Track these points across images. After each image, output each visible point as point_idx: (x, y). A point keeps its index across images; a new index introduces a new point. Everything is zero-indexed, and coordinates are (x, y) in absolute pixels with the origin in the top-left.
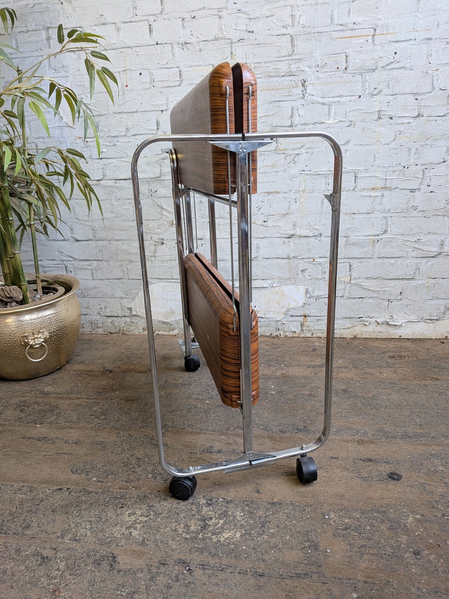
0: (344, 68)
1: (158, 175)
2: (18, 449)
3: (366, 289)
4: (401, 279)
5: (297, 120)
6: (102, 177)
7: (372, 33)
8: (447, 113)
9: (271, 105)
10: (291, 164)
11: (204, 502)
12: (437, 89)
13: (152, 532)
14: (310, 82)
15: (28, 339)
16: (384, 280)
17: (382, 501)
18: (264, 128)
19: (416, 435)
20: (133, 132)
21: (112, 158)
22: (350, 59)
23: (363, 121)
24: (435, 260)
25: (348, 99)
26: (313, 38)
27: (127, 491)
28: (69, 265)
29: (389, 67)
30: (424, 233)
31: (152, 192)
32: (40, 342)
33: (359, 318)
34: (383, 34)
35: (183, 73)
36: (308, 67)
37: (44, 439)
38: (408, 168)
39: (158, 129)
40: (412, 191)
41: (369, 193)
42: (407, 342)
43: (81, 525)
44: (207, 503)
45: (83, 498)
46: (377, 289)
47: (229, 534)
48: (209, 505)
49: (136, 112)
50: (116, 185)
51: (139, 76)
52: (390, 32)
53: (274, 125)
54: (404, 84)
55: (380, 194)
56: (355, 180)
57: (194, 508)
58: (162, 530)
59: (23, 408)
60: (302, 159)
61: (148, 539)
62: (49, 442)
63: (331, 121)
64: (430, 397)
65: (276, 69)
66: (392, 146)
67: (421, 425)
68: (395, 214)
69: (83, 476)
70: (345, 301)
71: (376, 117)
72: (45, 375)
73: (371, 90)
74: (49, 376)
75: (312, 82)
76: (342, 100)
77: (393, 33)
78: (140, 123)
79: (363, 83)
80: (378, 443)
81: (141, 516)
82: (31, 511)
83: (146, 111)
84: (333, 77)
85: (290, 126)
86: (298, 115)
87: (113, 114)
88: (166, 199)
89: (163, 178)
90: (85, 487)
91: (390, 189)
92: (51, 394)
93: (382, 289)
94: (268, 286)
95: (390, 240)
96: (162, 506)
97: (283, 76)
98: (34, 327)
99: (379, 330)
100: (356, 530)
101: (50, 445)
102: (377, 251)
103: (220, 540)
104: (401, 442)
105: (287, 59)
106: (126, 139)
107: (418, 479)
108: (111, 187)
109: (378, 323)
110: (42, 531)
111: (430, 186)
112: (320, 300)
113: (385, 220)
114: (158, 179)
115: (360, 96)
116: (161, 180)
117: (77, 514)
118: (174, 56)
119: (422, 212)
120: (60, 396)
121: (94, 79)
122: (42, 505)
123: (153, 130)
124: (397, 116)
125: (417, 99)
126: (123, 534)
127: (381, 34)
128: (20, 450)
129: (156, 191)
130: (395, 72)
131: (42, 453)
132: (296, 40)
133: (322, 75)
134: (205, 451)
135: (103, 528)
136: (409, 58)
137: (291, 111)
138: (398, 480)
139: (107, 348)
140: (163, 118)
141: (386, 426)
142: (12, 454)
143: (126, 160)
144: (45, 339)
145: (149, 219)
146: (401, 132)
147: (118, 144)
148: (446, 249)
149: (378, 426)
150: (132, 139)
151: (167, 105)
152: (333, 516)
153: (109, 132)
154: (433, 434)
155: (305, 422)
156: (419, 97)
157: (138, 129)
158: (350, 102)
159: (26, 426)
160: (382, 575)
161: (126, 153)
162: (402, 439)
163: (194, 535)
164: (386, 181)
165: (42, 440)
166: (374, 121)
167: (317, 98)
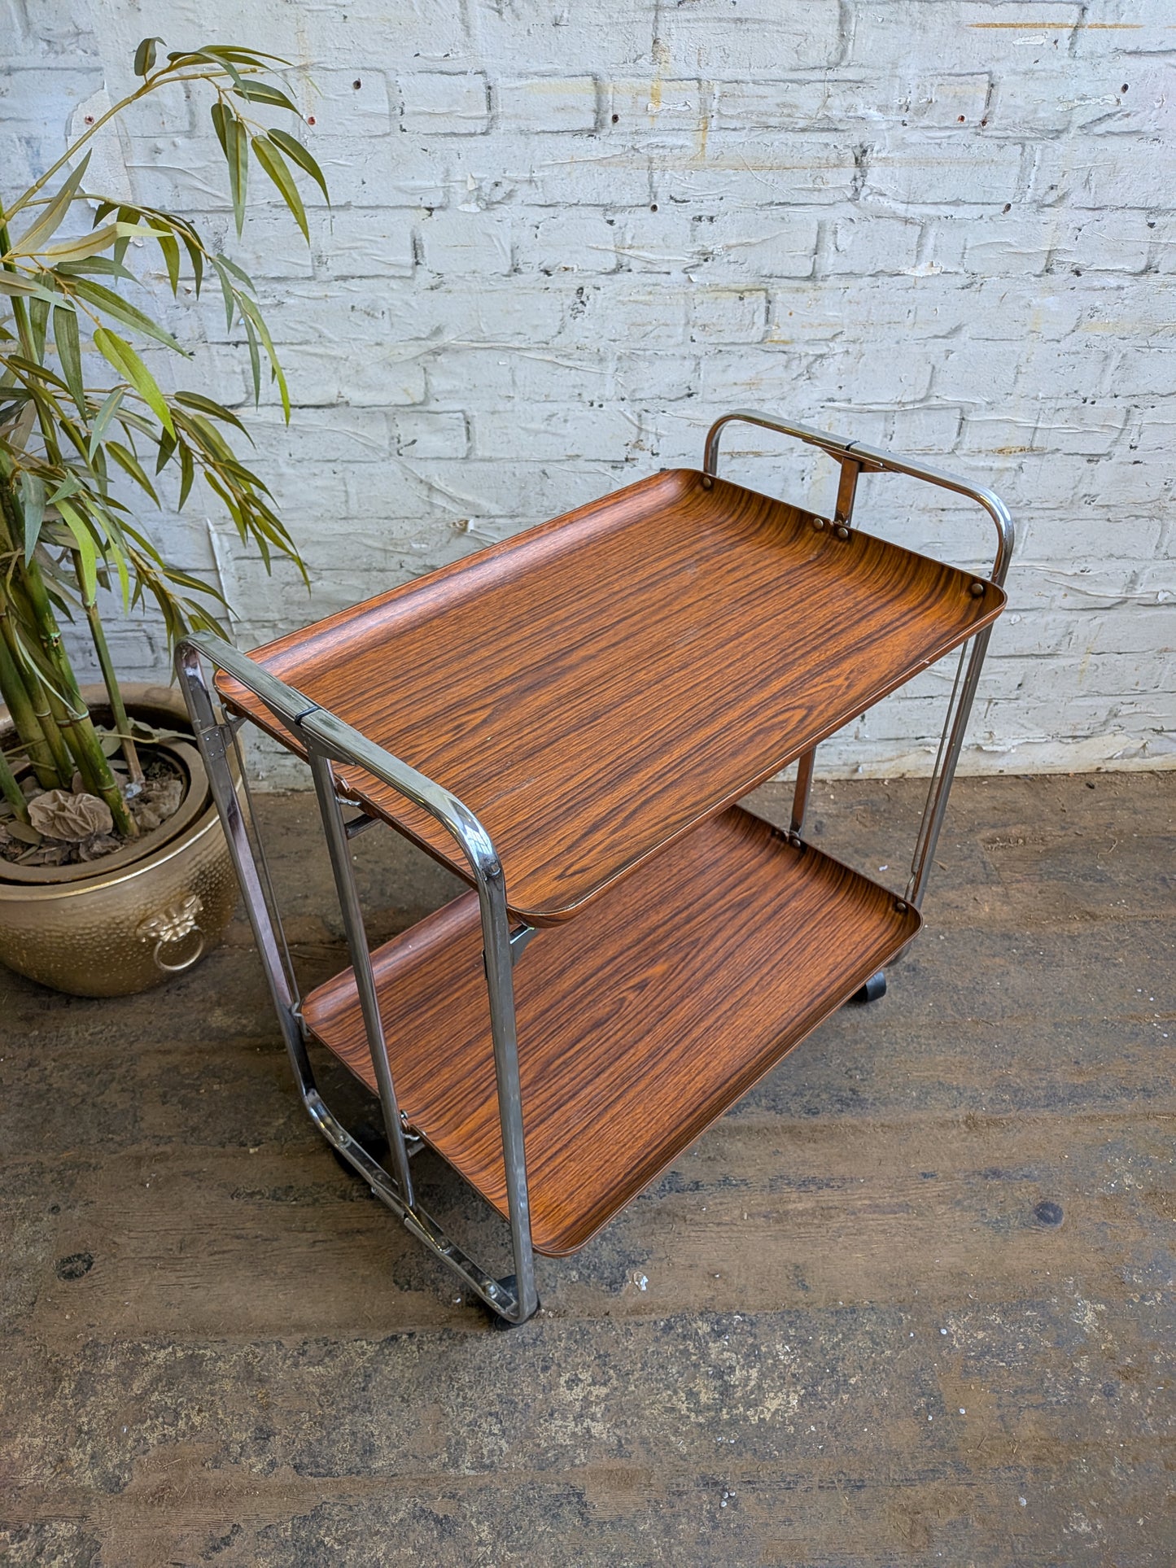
0: (978, 119)
1: (419, 398)
2: (238, 1232)
3: (943, 678)
4: (1027, 656)
5: (829, 261)
6: (245, 396)
7: (1072, 21)
9: (762, 214)
10: (801, 382)
11: (706, 1328)
14: (880, 155)
15: (158, 932)
17: (1034, 1277)
18: (736, 279)
19: (1075, 1095)
20: (337, 267)
22: (1001, 93)
23: (1006, 274)
24: (1113, 614)
25: (976, 211)
26: (903, 17)
29: (1100, 129)
30: (1100, 556)
31: (402, 444)
32: (188, 930)
33: (917, 739)
34: (1104, 26)
35: (500, 94)
36: (880, 109)
37: (287, 1194)
38: (1093, 403)
39: (417, 263)
40: (1092, 458)
41: (988, 463)
42: (1015, 785)
43: (480, 1427)
44: (713, 1330)
47: (777, 1402)
48: (719, 1335)
49: (347, 206)
50: (290, 421)
51: (351, 91)
52: (1123, 20)
53: (764, 272)
54: (1128, 179)
55: (1015, 465)
56: (960, 427)
57: (690, 1345)
58: (647, 1413)
60: (831, 369)
61: (626, 1439)
62: (304, 1201)
63: (922, 270)
64: (1086, 976)
65: (785, 105)
66: (1064, 346)
67: (1077, 1063)
68: (1041, 513)
69: (429, 1294)
70: (891, 704)
71: (1039, 268)
73: (1041, 192)
75: (883, 155)
76: (960, 212)
77: (1132, 26)
78: (359, 244)
79: (1023, 169)
80: (1005, 1122)
81: (594, 1383)
82: (356, 1407)
83: (378, 207)
84: (944, 145)
85: (808, 278)
86: (833, 249)
88: (443, 464)
89: (433, 406)
91: (1039, 452)
92: (233, 1037)
96: (627, 1353)
97: (803, 130)
98: (164, 899)
101: (310, 1210)
104: (1046, 1114)
105: (823, 78)
106: (316, 290)
107: (1091, 1212)
108: (275, 425)
110: (405, 1456)
111: (1136, 447)
114: (419, 408)
115: (1008, 207)
116: (429, 412)
117: (460, 1400)
118: (468, 35)
119: (1105, 510)
121: (246, 166)
123: (401, 266)
124: (1095, 267)
125: (1151, 225)
127: (1096, 26)
128: (243, 1232)
129: (414, 442)
130: (1113, 144)
131: (300, 1236)
132: (854, 20)
133: (914, 137)
135: (528, 1428)
136: (1157, 105)
137: (814, 236)
138: (1056, 1220)
139: (309, 851)
140: (431, 232)
141: (1013, 1071)
142: (230, 1247)
143: (320, 350)
144: (195, 918)
145: (393, 516)
146: (1095, 310)
147: (289, 301)
148: (1139, 591)
149: (997, 1073)
150: (336, 290)
151: (447, 191)
152: (954, 1328)
153: (259, 263)
154: (1104, 1088)
155: (851, 1077)
156: (1159, 221)
157: (355, 260)
158: (980, 221)
159: (223, 1156)
160: (1059, 1449)
161: (315, 329)
162: (1048, 1105)
163: (713, 1413)
164: (1034, 433)
165: (284, 1198)
166: (1033, 279)
167: (892, 204)
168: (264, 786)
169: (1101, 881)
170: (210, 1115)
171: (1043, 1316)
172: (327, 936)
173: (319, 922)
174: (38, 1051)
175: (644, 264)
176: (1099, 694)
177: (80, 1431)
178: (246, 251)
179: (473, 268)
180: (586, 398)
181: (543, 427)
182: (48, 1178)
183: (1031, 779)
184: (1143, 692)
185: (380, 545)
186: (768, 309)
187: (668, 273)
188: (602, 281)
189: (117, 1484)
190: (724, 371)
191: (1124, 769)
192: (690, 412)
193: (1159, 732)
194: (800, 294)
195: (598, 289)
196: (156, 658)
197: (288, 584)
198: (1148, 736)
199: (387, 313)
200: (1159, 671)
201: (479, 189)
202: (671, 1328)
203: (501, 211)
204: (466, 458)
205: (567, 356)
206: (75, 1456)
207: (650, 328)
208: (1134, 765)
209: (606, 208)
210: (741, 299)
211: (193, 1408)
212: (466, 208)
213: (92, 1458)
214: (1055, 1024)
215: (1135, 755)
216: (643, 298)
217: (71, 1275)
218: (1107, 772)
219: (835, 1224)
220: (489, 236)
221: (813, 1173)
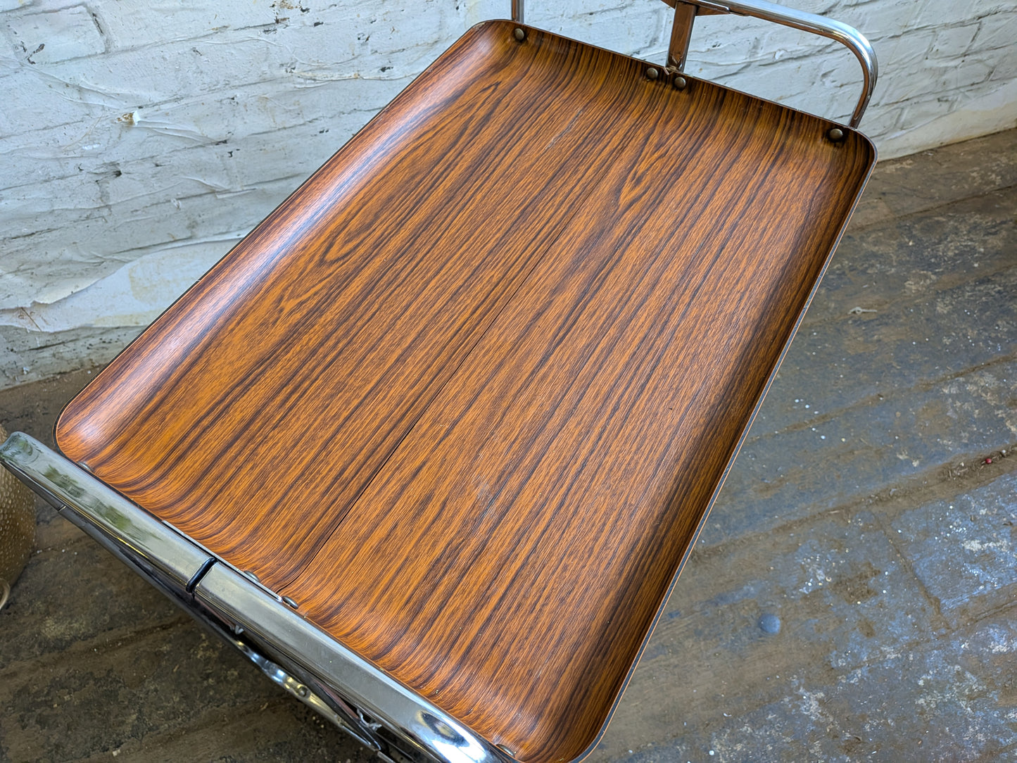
17: (767, 683)
19: (767, 509)
30: (728, 32)
67: (764, 480)
88: (83, 63)
89: (47, 4)
92: (69, 643)
104: (750, 533)
107: (799, 613)
113: (655, 17)
114: (32, 9)
116: (44, 12)
120: (96, 641)
129: (42, 47)
145: (51, 125)
148: (761, 54)
154: (787, 498)
162: (749, 525)
168: (34, 377)
170: (69, 728)
181: (178, 5)
185: (50, 156)
204: (106, 52)
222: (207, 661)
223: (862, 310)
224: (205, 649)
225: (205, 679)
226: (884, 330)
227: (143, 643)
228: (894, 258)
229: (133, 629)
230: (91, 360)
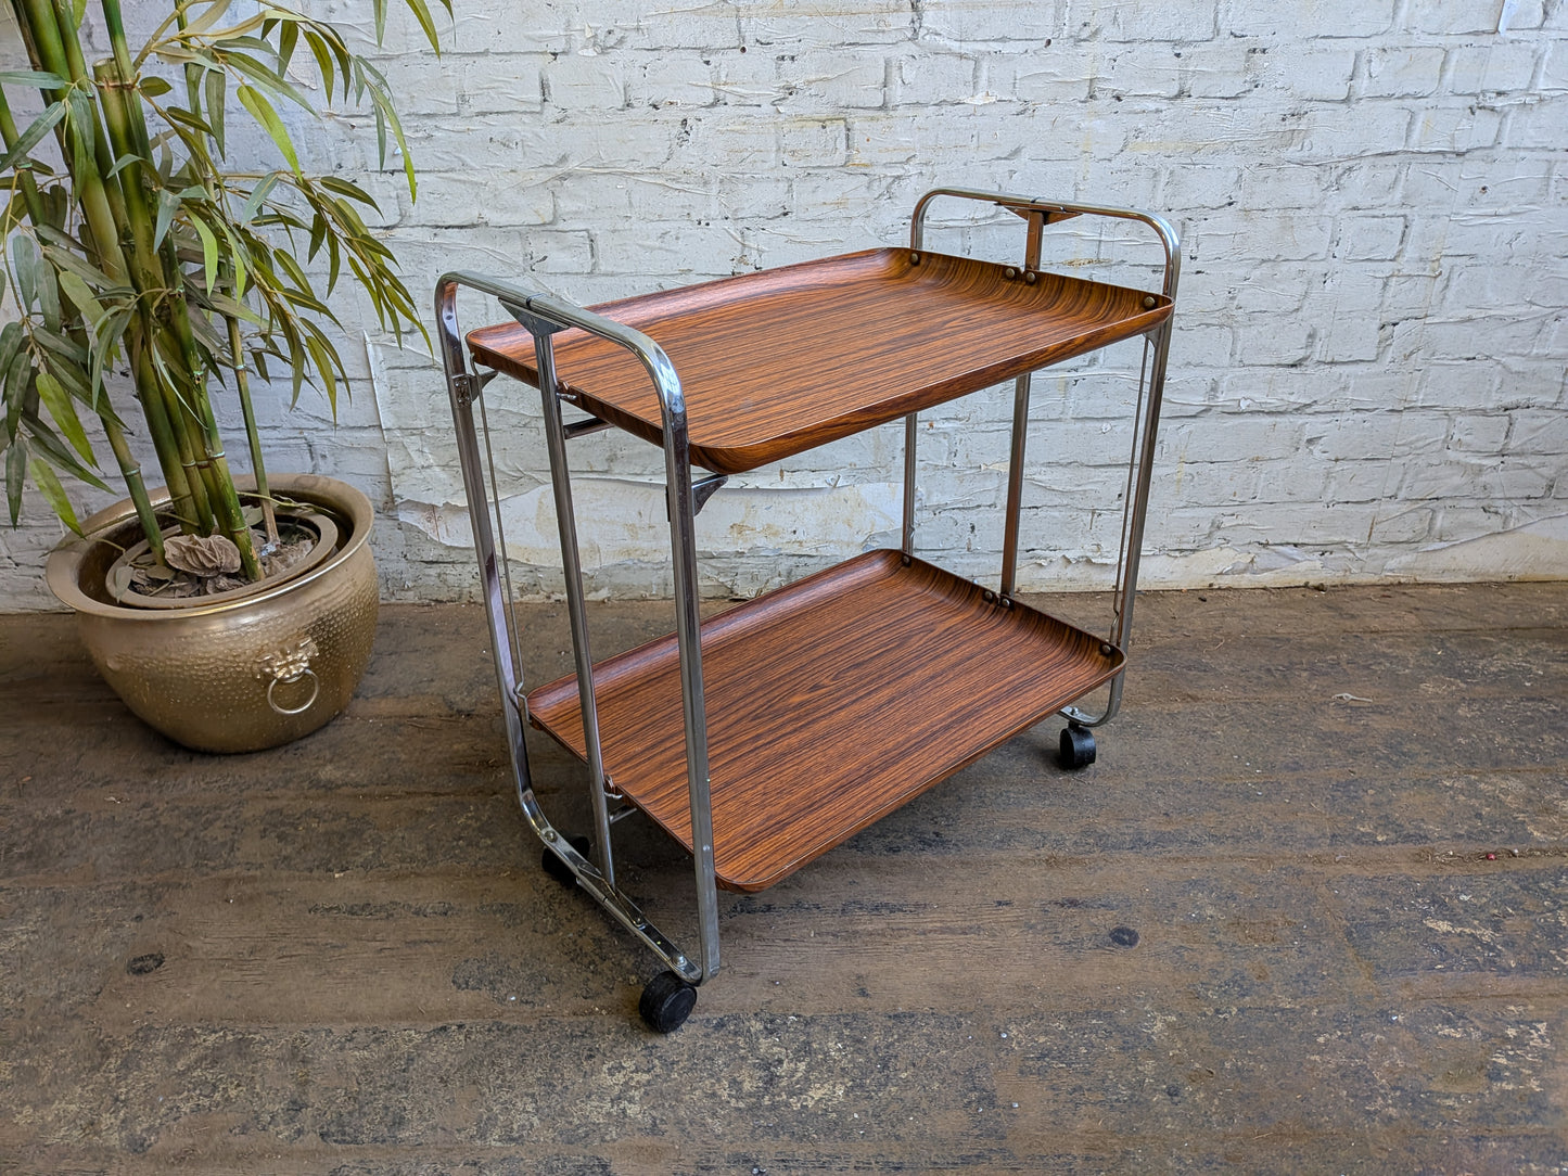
1: (548, 218)
2: (309, 940)
3: (1045, 487)
5: (897, 94)
6: (399, 218)
8: (1244, 92)
9: (835, 53)
10: (883, 201)
11: (759, 1026)
12: (1225, 34)
13: (667, 1105)
15: (272, 667)
16: (1085, 469)
17: (1102, 991)
18: (818, 109)
19: (1161, 840)
20: (477, 105)
21: (423, 171)
23: (1054, 101)
24: (1198, 422)
25: (1021, 46)
27: (592, 1018)
28: (317, 441)
30: (1178, 365)
31: (534, 260)
32: (301, 670)
33: (1028, 551)
37: (363, 909)
39: (545, 100)
40: (1157, 270)
43: (514, 1105)
44: (766, 1028)
45: (501, 1045)
46: (1068, 488)
47: (822, 1091)
48: (771, 1032)
49: (486, 53)
50: (436, 240)
53: (842, 104)
54: (1151, 16)
57: (741, 1041)
58: (687, 1097)
59: (282, 829)
60: (907, 188)
61: (662, 1120)
62: (379, 915)
63: (979, 100)
64: (1182, 745)
66: (1116, 164)
67: (1166, 814)
69: (485, 992)
70: (998, 515)
71: (1083, 95)
72: (308, 736)
73: (1076, 29)
74: (319, 737)
76: (1007, 48)
78: (496, 84)
79: (1057, 10)
80: (1087, 861)
81: (637, 1071)
82: (393, 1085)
83: (511, 53)
85: (880, 108)
86: (900, 82)
87: (420, 55)
88: (570, 279)
89: (561, 226)
90: (497, 1019)
91: (1107, 265)
92: (338, 787)
93: (1080, 489)
94: (825, 485)
95: (1102, 380)
98: (281, 637)
99: (1069, 576)
100: (1060, 1057)
101: (383, 923)
102: (1071, 404)
103: (807, 1106)
104: (1131, 855)
106: (460, 125)
107: (1168, 938)
108: (424, 244)
109: (1069, 561)
110: (434, 1128)
111: (1196, 258)
112: (942, 515)
114: (549, 227)
115: (1049, 42)
116: (557, 231)
117: (499, 1082)
120: (365, 790)
122: (414, 1069)
123: (532, 103)
124: (1133, 93)
125: (1178, 55)
126: (609, 1114)
128: (314, 941)
129: (545, 258)
131: (369, 944)
134: (739, 909)
135: (563, 1107)
137: (883, 71)
138: (1132, 943)
139: (442, 647)
140: (557, 73)
141: (1102, 820)
142: (300, 952)
143: (462, 177)
144: (310, 661)
146: (1139, 131)
147: (437, 134)
148: (1221, 399)
149: (1084, 822)
150: (476, 125)
151: (568, 38)
152: (1015, 1032)
153: (412, 102)
154: (1191, 835)
155: (936, 823)
156: (1184, 51)
157: (493, 98)
158: (1026, 55)
159: (307, 879)
160: (1115, 1141)
161: (459, 158)
162: (1132, 848)
163: (754, 1100)
164: (1099, 246)
165: (359, 912)
166: (1079, 105)
167: (948, 42)
168: (411, 597)
169: (1205, 671)
170: (304, 847)
171: (1109, 1024)
172: (445, 711)
173: (440, 700)
174: (155, 794)
175: (739, 99)
176: (1200, 505)
177: (117, 1099)
178: (402, 92)
179: (592, 103)
180: (695, 218)
181: (657, 244)
182: (139, 893)
183: (1144, 595)
184: (1242, 503)
186: (848, 136)
187: (759, 106)
188: (702, 113)
189: (142, 1145)
190: (814, 192)
191: (1236, 586)
192: (787, 229)
193: (1265, 545)
194: (874, 122)
195: (700, 120)
196: (315, 466)
197: (434, 392)
198: (1255, 549)
199: (520, 143)
200: (1254, 481)
201: (595, 36)
202: (723, 1026)
203: (614, 55)
204: (591, 272)
205: (676, 180)
206: (107, 1119)
207: (746, 154)
208: (1245, 581)
209: (703, 50)
210: (824, 127)
211: (232, 1083)
212: (584, 52)
213: (123, 1121)
214: (1147, 783)
215: (1245, 571)
216: (739, 128)
217: (140, 971)
218: (1219, 589)
219: (904, 942)
220: (605, 76)
221: (885, 900)
222: (466, 827)
223: (1351, 697)
224: (468, 818)
225: (455, 839)
226: (1375, 717)
227: (410, 801)
228: (1412, 661)
229: (406, 789)
230: (470, 593)
